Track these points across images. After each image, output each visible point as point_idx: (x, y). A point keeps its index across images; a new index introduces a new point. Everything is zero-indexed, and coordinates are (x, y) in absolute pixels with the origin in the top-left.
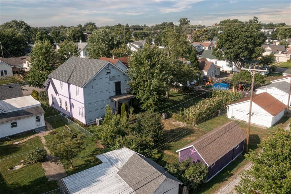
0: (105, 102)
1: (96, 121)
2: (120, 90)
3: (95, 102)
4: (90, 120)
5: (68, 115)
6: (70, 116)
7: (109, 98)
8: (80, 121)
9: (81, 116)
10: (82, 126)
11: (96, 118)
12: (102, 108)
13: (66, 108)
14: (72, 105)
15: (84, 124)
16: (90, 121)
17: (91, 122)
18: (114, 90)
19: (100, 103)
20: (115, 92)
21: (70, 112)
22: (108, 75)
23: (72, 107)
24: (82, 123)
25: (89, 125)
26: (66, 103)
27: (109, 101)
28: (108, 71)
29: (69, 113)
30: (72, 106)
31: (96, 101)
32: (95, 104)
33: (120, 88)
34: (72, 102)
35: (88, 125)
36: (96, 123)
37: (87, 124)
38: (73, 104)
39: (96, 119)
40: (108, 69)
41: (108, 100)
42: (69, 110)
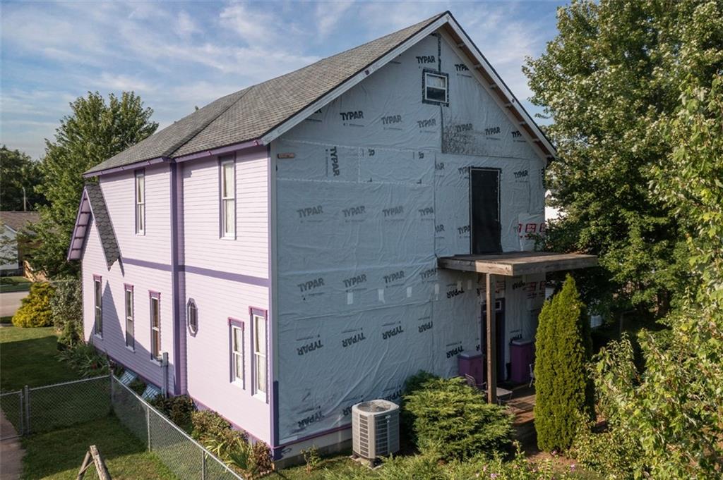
0: (409, 290)
1: (348, 427)
2: (495, 229)
3: (347, 283)
4: (309, 414)
5: (161, 383)
6: (172, 391)
7: (433, 264)
8: (230, 426)
9: (238, 382)
10: (241, 462)
11: (353, 399)
12: (391, 328)
13: (155, 337)
14: (186, 316)
15: (257, 442)
16: (306, 421)
17: (311, 429)
18: (466, 220)
19: (381, 292)
20: (468, 234)
21: (171, 361)
22: (433, 111)
23: (189, 329)
24: (245, 437)
25: (297, 451)
26: (155, 306)
27: (437, 288)
28: (434, 83)
29: (167, 366)
30: (188, 317)
31: (353, 269)
32: (350, 297)
33: (497, 214)
34: (190, 293)
35: (286, 456)
36: (349, 441)
37: (279, 450)
38: (192, 304)
39: (348, 412)
40: (434, 66)
41: (431, 278)
42: (167, 346)
